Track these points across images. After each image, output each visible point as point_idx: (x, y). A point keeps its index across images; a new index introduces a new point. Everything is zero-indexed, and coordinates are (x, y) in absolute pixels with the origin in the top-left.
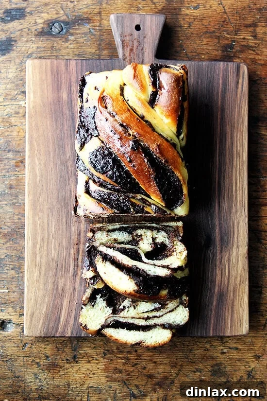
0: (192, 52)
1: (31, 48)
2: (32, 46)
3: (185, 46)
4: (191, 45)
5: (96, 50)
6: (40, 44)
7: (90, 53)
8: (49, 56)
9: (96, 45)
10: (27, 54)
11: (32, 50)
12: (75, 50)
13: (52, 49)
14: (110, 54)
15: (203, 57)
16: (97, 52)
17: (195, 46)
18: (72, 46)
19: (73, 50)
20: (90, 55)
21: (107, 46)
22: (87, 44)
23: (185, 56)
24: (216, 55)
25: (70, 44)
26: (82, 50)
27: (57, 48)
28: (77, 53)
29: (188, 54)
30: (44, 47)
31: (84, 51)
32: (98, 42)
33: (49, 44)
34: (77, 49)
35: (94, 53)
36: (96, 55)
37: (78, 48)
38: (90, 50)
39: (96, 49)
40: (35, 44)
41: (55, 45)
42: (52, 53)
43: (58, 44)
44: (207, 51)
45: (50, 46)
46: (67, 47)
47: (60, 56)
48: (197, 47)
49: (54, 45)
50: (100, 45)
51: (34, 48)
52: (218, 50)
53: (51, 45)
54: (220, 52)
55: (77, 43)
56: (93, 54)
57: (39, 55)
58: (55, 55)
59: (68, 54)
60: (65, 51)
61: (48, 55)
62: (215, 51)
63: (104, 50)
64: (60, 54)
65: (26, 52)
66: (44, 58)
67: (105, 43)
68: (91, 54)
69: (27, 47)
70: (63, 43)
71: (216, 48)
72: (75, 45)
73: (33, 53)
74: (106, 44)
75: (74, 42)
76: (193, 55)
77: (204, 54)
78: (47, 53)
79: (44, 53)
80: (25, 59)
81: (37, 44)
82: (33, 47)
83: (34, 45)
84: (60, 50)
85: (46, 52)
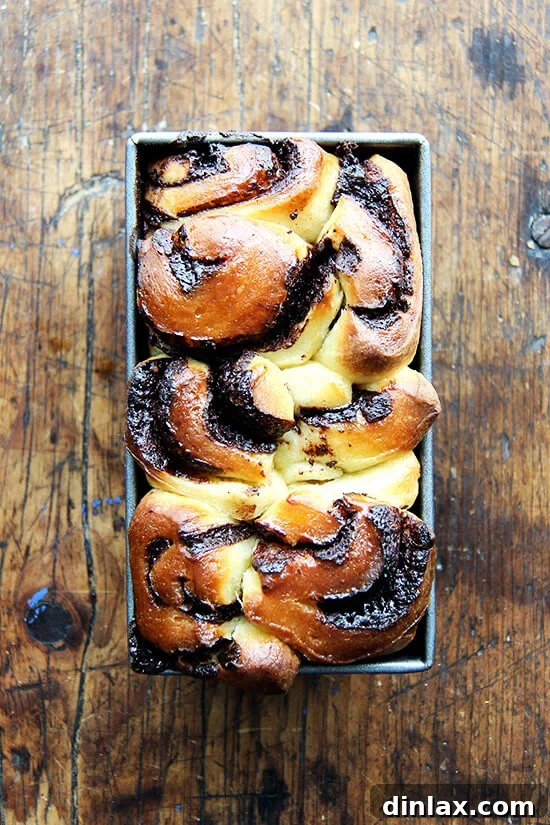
0: (475, 675)
1: (489, 144)
2: (493, 146)
3: (492, 651)
4: (497, 675)
5: (474, 356)
6: (499, 174)
7: (467, 337)
8: (460, 201)
9: (491, 357)
10: (468, 131)
11: (482, 146)
12: (477, 287)
13: (481, 213)
14: (462, 403)
15: (462, 714)
16: (471, 361)
17: (497, 687)
18: (489, 277)
19: (478, 279)
20: (459, 338)
21: (489, 392)
22: (495, 327)
23: (461, 654)
24: (470, 757)
25: (496, 273)
26: (475, 310)
27: (486, 229)
28: (468, 294)
29: (470, 662)
30: (487, 187)
31: (473, 317)
32: (500, 363)
33: (498, 203)
34: (478, 294)
35: (467, 351)
36: (459, 358)
37: (482, 297)
38: (475, 335)
39: (478, 355)
40: (500, 156)
41: (494, 223)
42: (468, 210)
43: (497, 233)
44: (482, 728)
45: (493, 205)
46: (487, 263)
47: (459, 237)
48: (494, 695)
49: (493, 219)
50: (492, 369)
51: (487, 154)
52: (485, 764)
53: (494, 210)
54: (481, 772)
55: (499, 296)
56: (462, 345)
57: (463, 169)
58: (464, 221)
59: (465, 264)
60: (474, 253)
61: (465, 198)
62: (483, 753)
63: (477, 383)
64: (464, 239)
65: (477, 128)
66: (453, 185)
67: (498, 387)
68: (463, 339)
69: (492, 130)
70: (499, 249)
71: (493, 760)
72: (492, 286)
73: (469, 149)
74: (494, 390)
75: (500, 283)
76: (465, 679)
77: (471, 717)
78: (469, 196)
79: (469, 186)
80: (453, 123)
81: (500, 165)
82: (490, 150)
83: (495, 153)
84: (478, 239)
85: (474, 194)
